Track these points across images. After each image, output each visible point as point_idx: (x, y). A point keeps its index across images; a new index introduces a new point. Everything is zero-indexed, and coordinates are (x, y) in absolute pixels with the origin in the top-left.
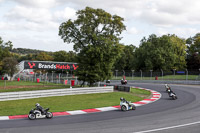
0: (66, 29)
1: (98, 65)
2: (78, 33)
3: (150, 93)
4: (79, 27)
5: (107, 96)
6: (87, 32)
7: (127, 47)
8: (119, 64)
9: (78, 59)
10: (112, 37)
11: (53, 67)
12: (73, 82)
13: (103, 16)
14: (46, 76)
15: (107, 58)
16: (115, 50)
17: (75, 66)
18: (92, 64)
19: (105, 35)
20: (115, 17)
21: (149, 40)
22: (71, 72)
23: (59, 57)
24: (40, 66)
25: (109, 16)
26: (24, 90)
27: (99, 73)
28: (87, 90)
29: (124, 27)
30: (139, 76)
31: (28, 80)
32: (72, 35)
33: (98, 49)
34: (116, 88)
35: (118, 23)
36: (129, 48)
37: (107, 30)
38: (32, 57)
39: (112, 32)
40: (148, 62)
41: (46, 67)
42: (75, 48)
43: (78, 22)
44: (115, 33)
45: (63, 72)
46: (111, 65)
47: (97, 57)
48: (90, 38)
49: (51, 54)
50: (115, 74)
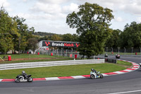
0: (72, 18)
1: (94, 44)
2: (80, 21)
3: (131, 65)
4: (80, 17)
5: (100, 66)
6: (86, 21)
7: (115, 31)
8: (109, 43)
9: (80, 39)
10: (104, 24)
11: (62, 45)
12: (76, 56)
13: (98, 9)
14: (57, 51)
15: (100, 39)
16: (106, 33)
17: (77, 44)
18: (90, 43)
19: (99, 22)
20: (106, 9)
21: (131, 26)
22: (75, 49)
23: (66, 38)
24: (53, 44)
25: (102, 9)
26: (42, 61)
27: (94, 49)
28: (86, 61)
29: (113, 17)
30: (123, 52)
31: (45, 54)
32: (75, 23)
33: (94, 33)
34: (107, 61)
35: (108, 14)
36: (116, 32)
37: (100, 19)
38: (48, 38)
39: (104, 20)
40: (130, 42)
41: (57, 45)
42: (77, 31)
43: (79, 13)
44: (106, 21)
45: (69, 49)
46: (103, 44)
47: (93, 38)
48: (88, 24)
49: (60, 36)
50: (105, 50)
